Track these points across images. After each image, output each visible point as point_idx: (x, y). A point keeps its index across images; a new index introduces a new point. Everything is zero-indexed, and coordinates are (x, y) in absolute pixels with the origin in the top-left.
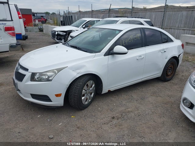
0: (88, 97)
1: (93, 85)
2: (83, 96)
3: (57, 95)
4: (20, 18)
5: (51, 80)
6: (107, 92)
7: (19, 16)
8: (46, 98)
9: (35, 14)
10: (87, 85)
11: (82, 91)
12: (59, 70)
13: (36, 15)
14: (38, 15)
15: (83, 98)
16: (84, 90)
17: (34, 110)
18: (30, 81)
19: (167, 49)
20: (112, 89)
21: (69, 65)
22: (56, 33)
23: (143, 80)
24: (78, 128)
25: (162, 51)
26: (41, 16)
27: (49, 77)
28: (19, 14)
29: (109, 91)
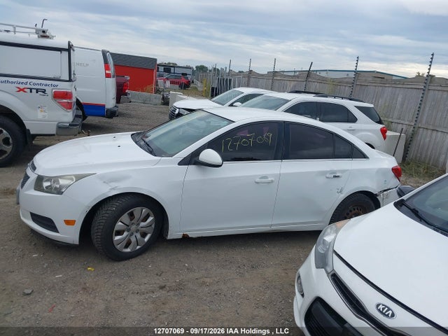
0: (133, 239)
1: (151, 219)
2: (119, 233)
3: (68, 222)
4: (108, 76)
5: (62, 193)
6: (181, 237)
7: (107, 72)
8: (48, 223)
9: (172, 69)
10: (131, 215)
11: (116, 222)
12: (79, 177)
13: (172, 71)
14: (178, 71)
15: (117, 238)
16: (120, 223)
17: (35, 244)
18: (33, 190)
19: (343, 171)
20: (192, 234)
21: (99, 172)
22: (177, 112)
23: (274, 228)
24: (84, 289)
25: (328, 175)
26: (182, 74)
27: (61, 187)
28: (107, 68)
29: (185, 238)
